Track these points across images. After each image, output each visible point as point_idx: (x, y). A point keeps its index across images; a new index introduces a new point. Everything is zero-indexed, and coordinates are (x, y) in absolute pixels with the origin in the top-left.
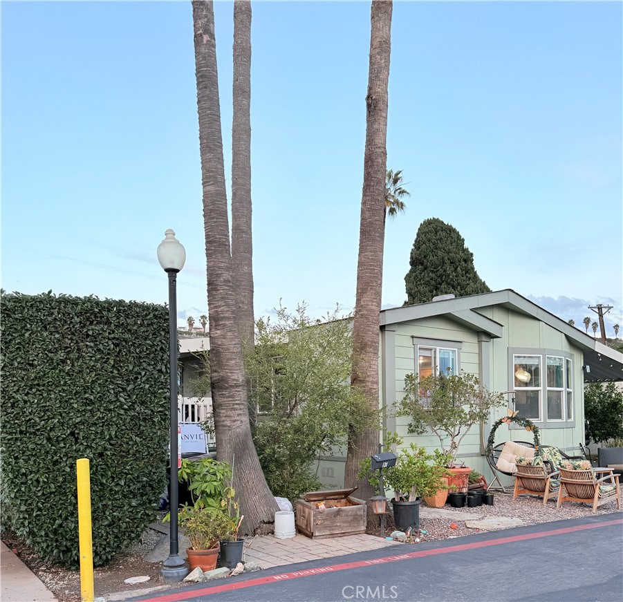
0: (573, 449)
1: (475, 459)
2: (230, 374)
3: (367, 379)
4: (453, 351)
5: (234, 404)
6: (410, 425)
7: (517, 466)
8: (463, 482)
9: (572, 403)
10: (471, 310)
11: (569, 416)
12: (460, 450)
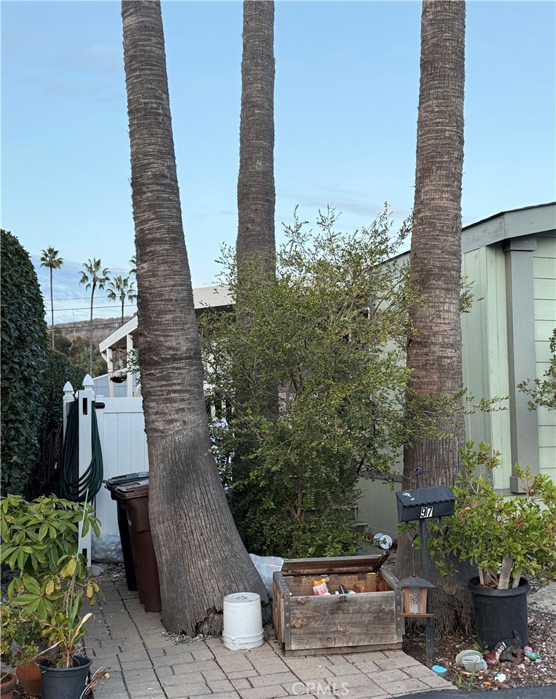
2: (162, 339)
3: (433, 339)
5: (169, 392)
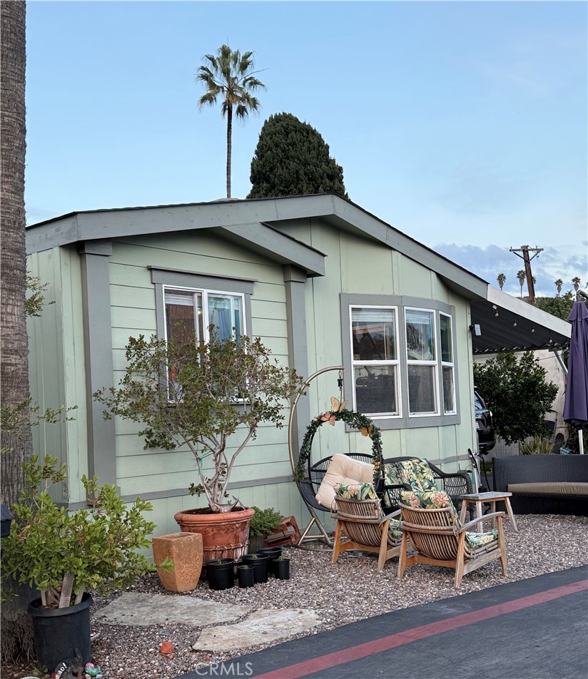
0: (458, 458)
1: (284, 487)
4: (238, 298)
6: (150, 434)
7: (337, 500)
8: (236, 537)
9: (454, 386)
10: (263, 224)
11: (448, 405)
12: (235, 476)
